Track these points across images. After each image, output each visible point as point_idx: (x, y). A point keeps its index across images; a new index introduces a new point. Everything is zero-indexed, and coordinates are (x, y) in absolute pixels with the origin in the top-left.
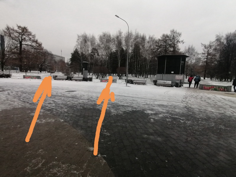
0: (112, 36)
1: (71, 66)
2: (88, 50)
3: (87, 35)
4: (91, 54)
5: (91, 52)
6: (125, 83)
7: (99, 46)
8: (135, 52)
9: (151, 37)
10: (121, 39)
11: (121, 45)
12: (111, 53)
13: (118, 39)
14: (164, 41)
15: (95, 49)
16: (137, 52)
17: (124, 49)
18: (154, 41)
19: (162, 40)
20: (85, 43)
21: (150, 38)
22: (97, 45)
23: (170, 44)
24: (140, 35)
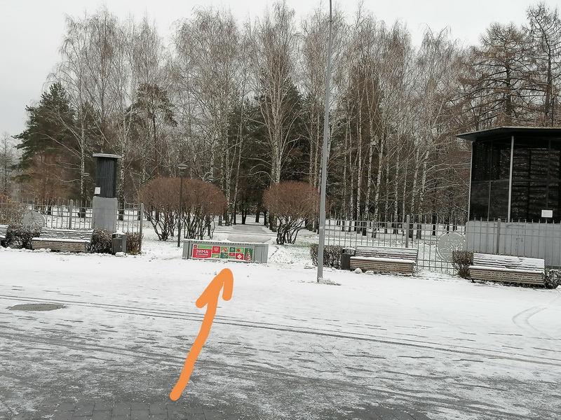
0: (241, 29)
1: (21, 172)
2: (119, 96)
3: (113, 21)
4: (131, 112)
5: (135, 106)
6: (310, 263)
7: (177, 77)
8: (355, 110)
9: (435, 37)
10: (285, 46)
11: (285, 73)
12: (237, 111)
13: (271, 44)
14: (500, 59)
15: (157, 89)
16: (365, 110)
17: (303, 91)
18: (448, 57)
19: (487, 54)
20: (103, 57)
21: (427, 42)
22: (166, 68)
23: (530, 73)
24: (378, 27)
